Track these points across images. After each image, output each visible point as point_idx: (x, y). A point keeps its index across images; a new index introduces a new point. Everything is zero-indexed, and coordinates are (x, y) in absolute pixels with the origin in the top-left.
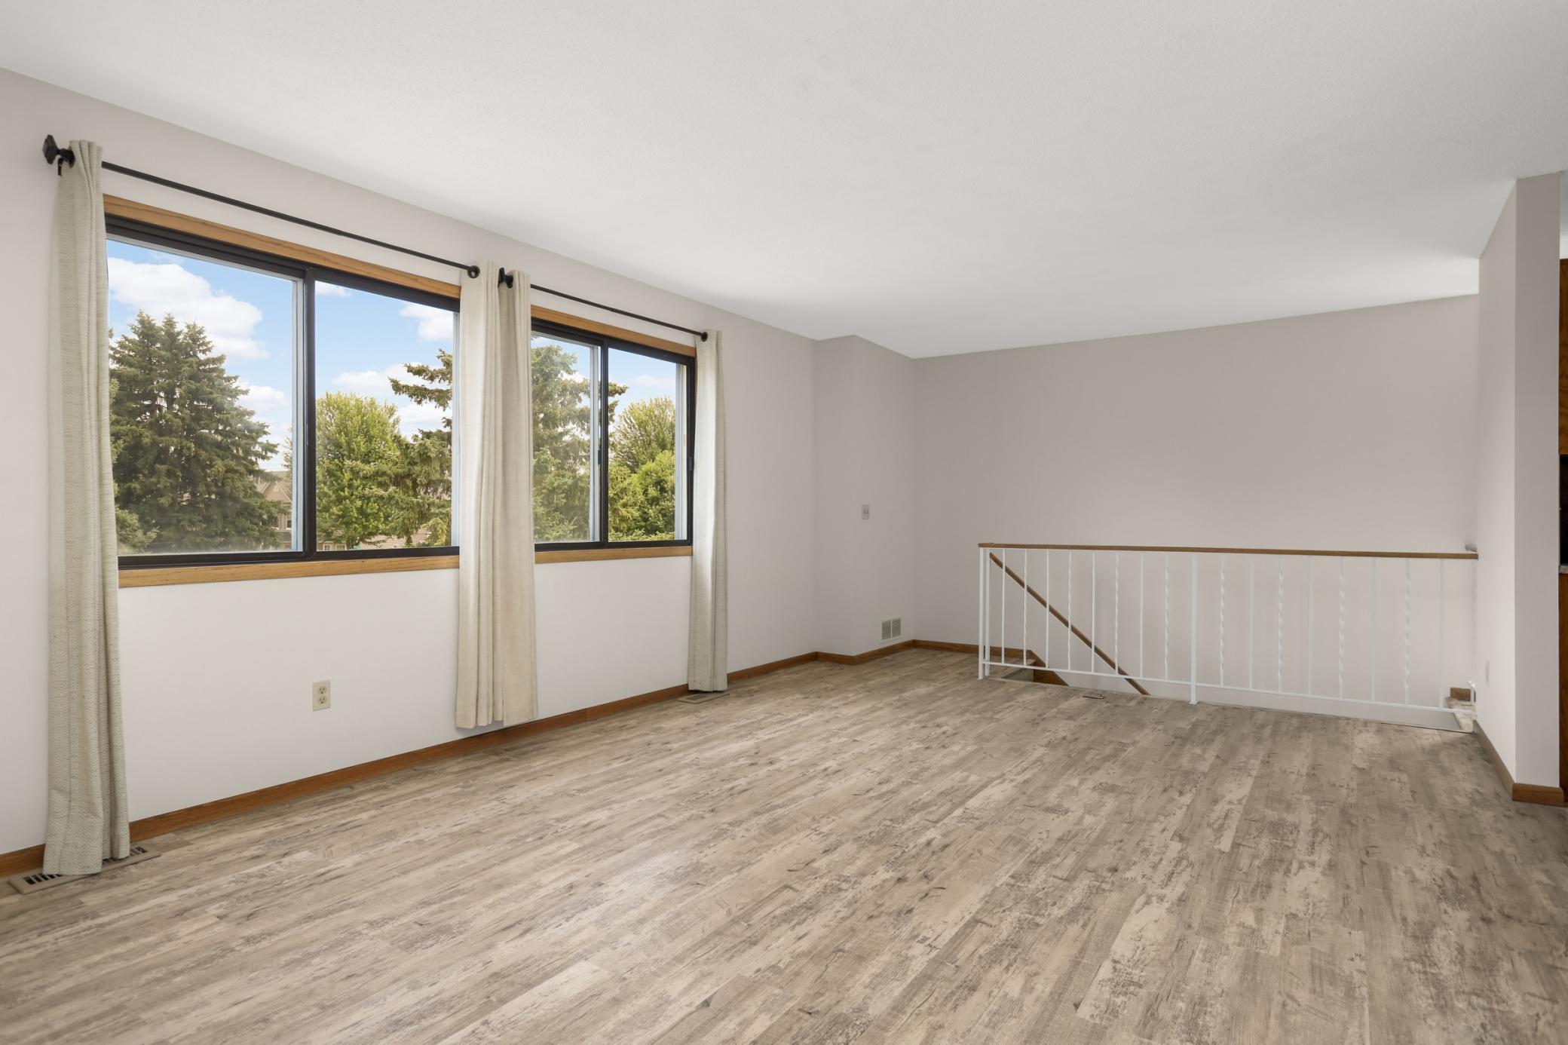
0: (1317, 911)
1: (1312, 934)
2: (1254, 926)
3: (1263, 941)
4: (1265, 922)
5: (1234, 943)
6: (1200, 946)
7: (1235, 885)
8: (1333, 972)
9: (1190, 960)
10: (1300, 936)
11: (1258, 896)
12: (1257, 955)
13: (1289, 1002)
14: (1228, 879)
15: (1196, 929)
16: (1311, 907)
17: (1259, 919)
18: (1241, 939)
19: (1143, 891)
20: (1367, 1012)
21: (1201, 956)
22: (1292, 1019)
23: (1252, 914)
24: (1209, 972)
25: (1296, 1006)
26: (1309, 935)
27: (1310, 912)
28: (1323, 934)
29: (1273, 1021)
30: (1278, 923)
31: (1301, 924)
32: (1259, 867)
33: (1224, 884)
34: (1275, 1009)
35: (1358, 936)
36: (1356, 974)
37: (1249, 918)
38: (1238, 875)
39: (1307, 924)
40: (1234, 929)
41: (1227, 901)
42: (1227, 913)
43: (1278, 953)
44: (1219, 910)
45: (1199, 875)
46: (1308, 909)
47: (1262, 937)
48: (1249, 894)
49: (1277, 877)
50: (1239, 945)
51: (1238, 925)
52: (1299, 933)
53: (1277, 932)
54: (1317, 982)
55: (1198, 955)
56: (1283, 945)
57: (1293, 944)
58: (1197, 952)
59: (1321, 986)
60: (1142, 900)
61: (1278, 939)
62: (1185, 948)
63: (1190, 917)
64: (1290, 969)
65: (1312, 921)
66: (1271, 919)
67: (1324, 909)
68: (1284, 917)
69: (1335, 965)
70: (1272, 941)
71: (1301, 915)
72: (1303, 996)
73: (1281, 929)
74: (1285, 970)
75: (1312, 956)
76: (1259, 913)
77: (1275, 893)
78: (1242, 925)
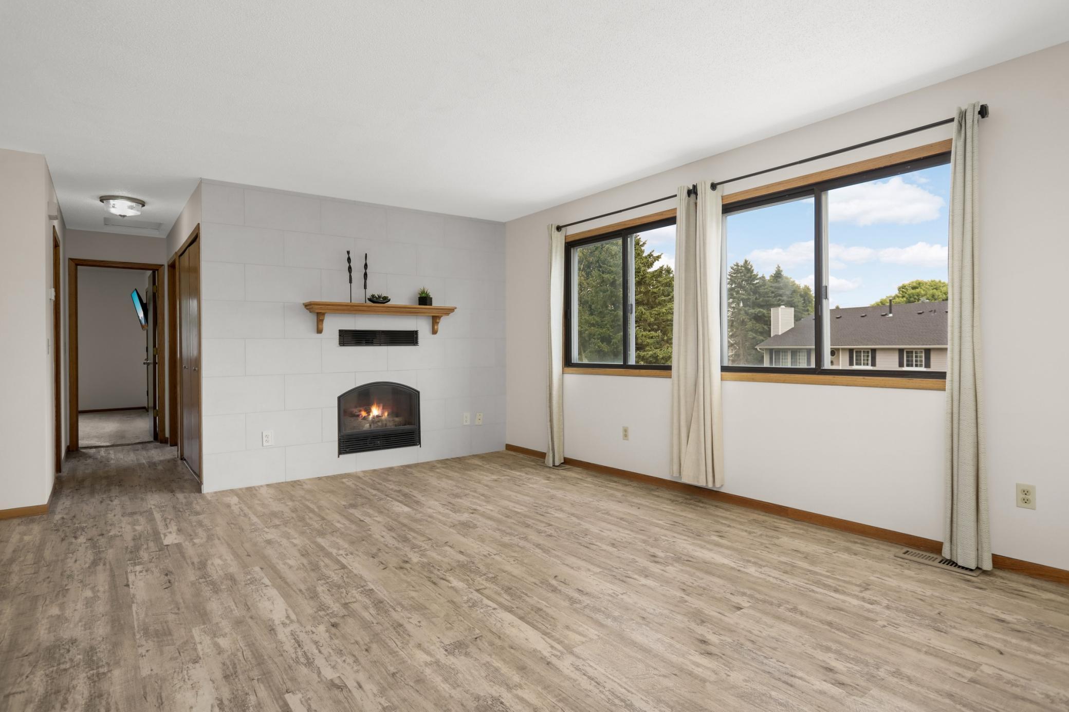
0: (181, 675)
1: (178, 654)
2: (216, 639)
3: (205, 633)
4: (212, 646)
5: (220, 622)
6: (236, 611)
7: (251, 664)
8: (158, 637)
9: (235, 603)
10: (185, 648)
11: (229, 663)
12: (204, 623)
13: (177, 612)
14: (259, 664)
15: (247, 618)
16: (186, 677)
17: (216, 645)
18: (219, 627)
19: (298, 621)
20: (136, 626)
21: (232, 608)
22: (172, 606)
23: (223, 647)
24: (222, 604)
25: (173, 612)
26: (180, 653)
27: (185, 672)
28: (171, 659)
29: (181, 601)
30: (203, 650)
31: (188, 658)
32: (247, 694)
33: (260, 661)
34: (182, 605)
35: (145, 672)
36: (144, 643)
37: (223, 642)
38: (255, 673)
39: (184, 661)
40: (227, 630)
41: (246, 646)
42: (239, 637)
43: (194, 631)
44: (245, 636)
45: (282, 655)
46: (187, 673)
47: (208, 635)
48: (236, 661)
49: (226, 694)
50: (217, 623)
51: (226, 634)
52: (186, 650)
53: (201, 643)
54: (165, 628)
55: (233, 607)
56: (192, 637)
57: (187, 641)
58: (235, 608)
59: (163, 627)
60: (293, 617)
61: (197, 639)
62: (243, 607)
63: (256, 623)
64: (183, 626)
65: (181, 665)
66: (209, 650)
67: (176, 681)
68: (202, 656)
69: (158, 642)
70: (200, 635)
71: (191, 665)
72: (171, 617)
73: (199, 647)
74: (185, 624)
75: (172, 640)
76: (220, 651)
77: (218, 675)
78: (224, 635)
